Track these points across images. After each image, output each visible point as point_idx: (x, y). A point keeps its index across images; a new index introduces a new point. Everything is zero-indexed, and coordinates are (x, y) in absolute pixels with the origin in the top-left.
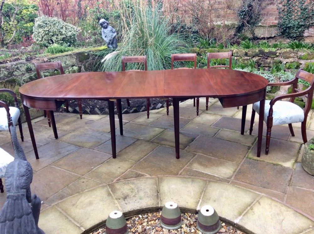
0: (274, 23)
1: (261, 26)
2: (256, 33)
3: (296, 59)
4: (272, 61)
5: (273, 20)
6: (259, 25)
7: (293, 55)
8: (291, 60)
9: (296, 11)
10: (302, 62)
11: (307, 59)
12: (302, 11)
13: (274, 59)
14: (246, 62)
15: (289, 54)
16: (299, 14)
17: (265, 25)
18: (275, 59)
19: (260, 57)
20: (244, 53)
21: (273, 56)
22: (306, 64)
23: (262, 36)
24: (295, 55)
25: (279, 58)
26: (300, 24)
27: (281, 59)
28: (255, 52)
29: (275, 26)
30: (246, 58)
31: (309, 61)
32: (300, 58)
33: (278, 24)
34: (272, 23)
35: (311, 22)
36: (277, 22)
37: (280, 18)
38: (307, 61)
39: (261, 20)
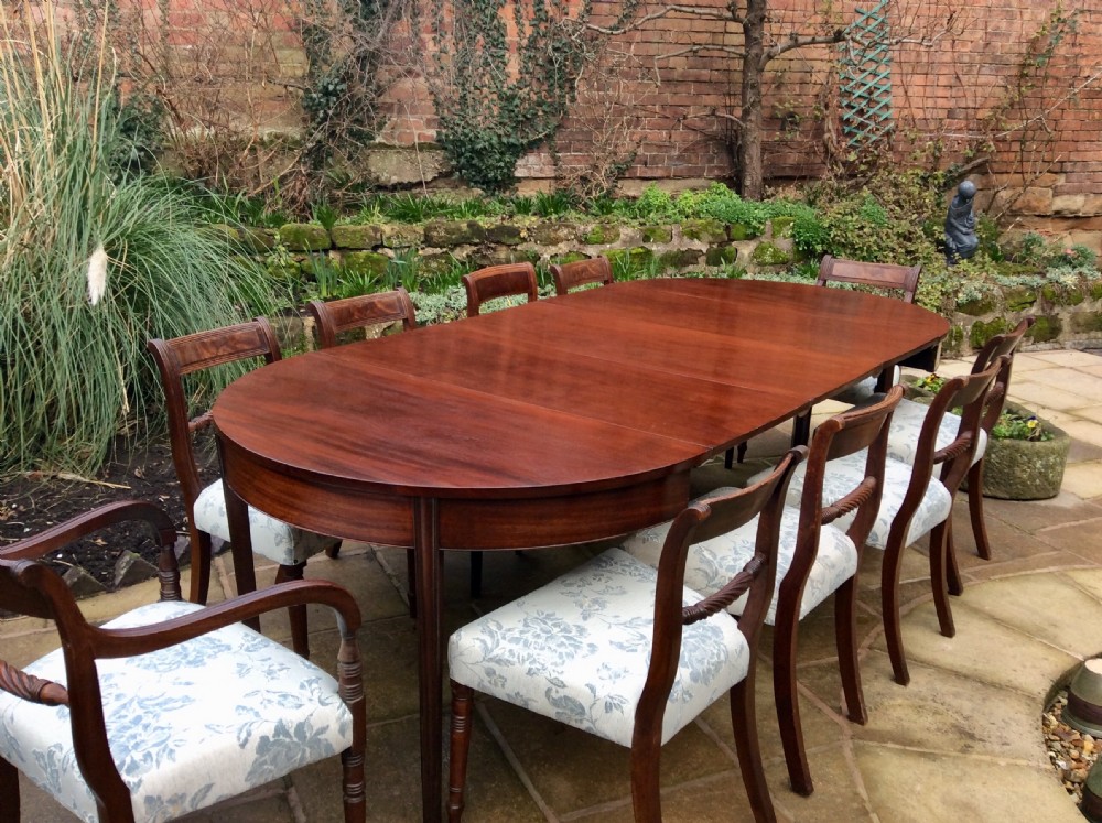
0: (425, 137)
1: (382, 145)
2: (373, 169)
3: (575, 242)
4: (512, 257)
5: (420, 127)
6: (377, 141)
7: (566, 232)
8: (563, 248)
9: (486, 102)
10: (591, 250)
11: (602, 243)
12: (503, 103)
13: (515, 250)
14: (434, 265)
15: (556, 231)
16: (496, 112)
17: (396, 143)
18: (519, 248)
19: (476, 245)
21: (511, 241)
22: (601, 257)
23: (395, 179)
24: (569, 233)
25: (532, 244)
26: (505, 140)
27: (537, 248)
28: (459, 229)
29: (430, 147)
30: (430, 251)
31: (608, 246)
32: (585, 241)
33: (439, 141)
34: (419, 138)
35: (532, 137)
36: (435, 134)
37: (442, 123)
38: (602, 247)
39: (381, 126)
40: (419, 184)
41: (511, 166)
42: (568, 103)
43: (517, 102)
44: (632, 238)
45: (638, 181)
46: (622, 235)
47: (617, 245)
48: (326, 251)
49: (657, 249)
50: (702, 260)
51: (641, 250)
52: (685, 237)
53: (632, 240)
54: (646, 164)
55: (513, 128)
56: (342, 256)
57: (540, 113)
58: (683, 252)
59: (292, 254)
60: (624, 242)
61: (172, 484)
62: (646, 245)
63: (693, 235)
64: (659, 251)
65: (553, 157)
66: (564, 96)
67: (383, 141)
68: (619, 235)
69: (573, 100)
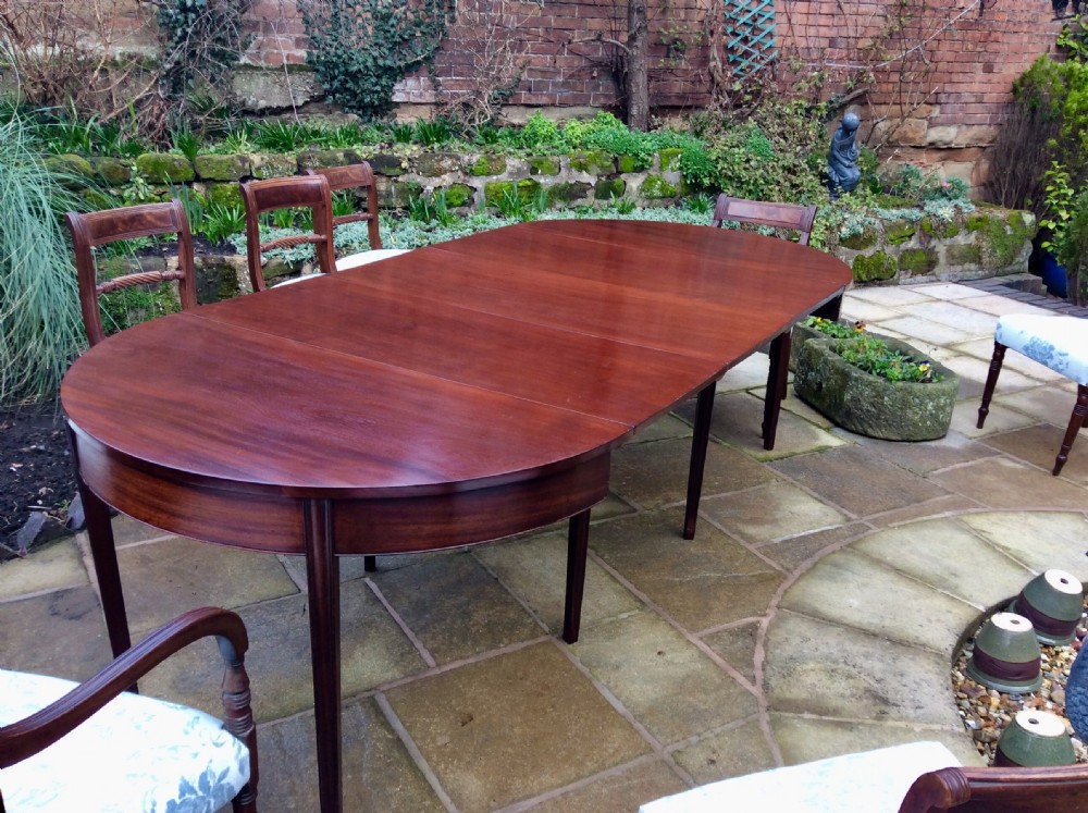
0: (294, 57)
1: (247, 66)
2: (238, 93)
3: (460, 173)
4: (392, 189)
5: (288, 47)
6: (242, 62)
7: (450, 162)
8: (447, 179)
9: (360, 21)
10: (477, 183)
11: (489, 174)
12: (378, 23)
13: (396, 181)
15: (438, 161)
16: (370, 30)
17: (262, 63)
18: (400, 179)
20: (293, 165)
21: (391, 172)
22: (487, 189)
23: (262, 104)
24: (454, 164)
25: (414, 175)
26: (381, 62)
27: (419, 179)
28: (335, 159)
29: (301, 69)
31: (495, 178)
32: (470, 172)
33: (310, 62)
34: (288, 59)
35: (410, 60)
36: (305, 55)
37: (313, 43)
38: (488, 179)
39: (246, 46)
40: (290, 109)
41: (389, 89)
42: (447, 24)
43: (392, 21)
44: (519, 169)
45: (522, 108)
46: (508, 167)
47: (504, 176)
48: (189, 183)
49: (545, 181)
50: (590, 193)
51: (528, 183)
52: (573, 170)
53: (519, 172)
54: (530, 90)
55: (389, 49)
56: (207, 188)
57: (418, 34)
58: (571, 185)
59: (151, 187)
60: (511, 174)
61: (25, 449)
62: (534, 178)
63: (582, 167)
64: (547, 184)
65: (433, 81)
66: (443, 17)
67: (248, 62)
68: (505, 166)
69: (453, 20)
